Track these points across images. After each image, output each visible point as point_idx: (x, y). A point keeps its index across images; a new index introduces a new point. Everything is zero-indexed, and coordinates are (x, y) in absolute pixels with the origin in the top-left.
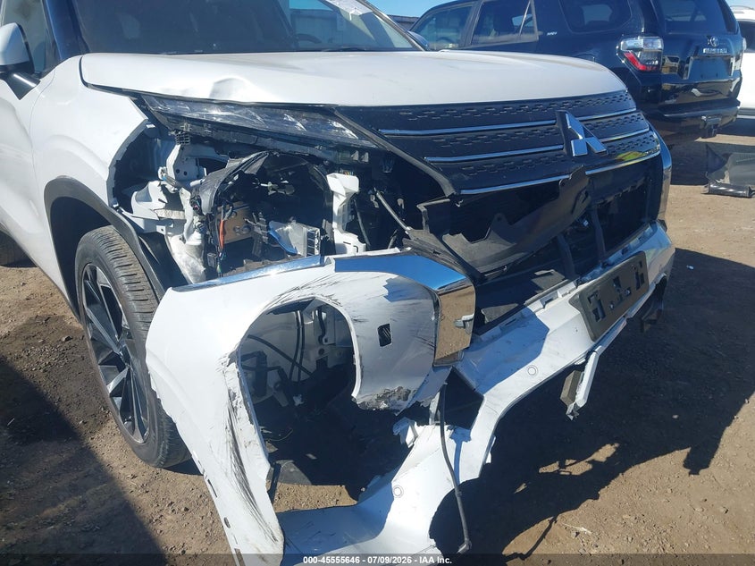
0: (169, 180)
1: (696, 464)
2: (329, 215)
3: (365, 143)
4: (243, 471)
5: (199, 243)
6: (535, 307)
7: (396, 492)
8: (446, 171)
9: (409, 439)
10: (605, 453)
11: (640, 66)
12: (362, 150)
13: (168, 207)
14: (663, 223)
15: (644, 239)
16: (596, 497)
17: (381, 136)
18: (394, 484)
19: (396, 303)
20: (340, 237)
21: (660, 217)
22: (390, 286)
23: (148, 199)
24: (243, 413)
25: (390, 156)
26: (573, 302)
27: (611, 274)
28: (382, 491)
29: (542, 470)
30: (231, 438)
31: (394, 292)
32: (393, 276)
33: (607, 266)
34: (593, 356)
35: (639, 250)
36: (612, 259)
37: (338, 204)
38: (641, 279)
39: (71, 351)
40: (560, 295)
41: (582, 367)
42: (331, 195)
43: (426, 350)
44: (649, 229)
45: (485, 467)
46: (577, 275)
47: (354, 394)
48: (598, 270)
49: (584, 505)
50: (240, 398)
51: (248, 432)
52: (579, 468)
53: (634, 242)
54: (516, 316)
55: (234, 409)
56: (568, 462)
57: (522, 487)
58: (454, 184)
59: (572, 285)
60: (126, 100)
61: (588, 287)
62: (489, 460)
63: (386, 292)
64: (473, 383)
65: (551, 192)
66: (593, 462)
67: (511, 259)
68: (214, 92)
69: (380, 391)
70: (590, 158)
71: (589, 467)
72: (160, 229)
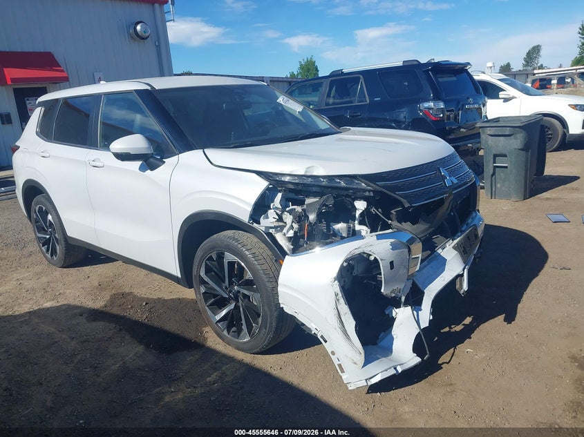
0: (277, 208)
1: (510, 319)
2: (354, 218)
3: (369, 188)
4: (344, 326)
5: (292, 235)
6: (440, 251)
7: (395, 337)
8: (405, 197)
9: (394, 314)
10: (468, 320)
11: (433, 118)
12: (369, 191)
13: (278, 221)
14: (478, 211)
15: (473, 219)
16: (470, 338)
17: (378, 185)
18: (393, 333)
19: (396, 251)
20: (358, 227)
21: (477, 208)
22: (392, 244)
23: (267, 217)
24: (342, 301)
25: (381, 192)
26: (454, 248)
27: (466, 235)
28: (388, 337)
29: (442, 331)
30: (337, 313)
31: (394, 247)
32: (393, 240)
33: (462, 232)
34: (466, 270)
35: (473, 223)
36: (463, 229)
37: (358, 214)
38: (476, 236)
39: (154, 309)
40: (447, 246)
41: (462, 275)
42: (355, 209)
43: (406, 271)
44: (474, 214)
45: (430, 321)
46: (452, 236)
47: (382, 291)
48: (459, 234)
49: (466, 342)
50: (340, 295)
51: (345, 309)
52: (459, 328)
53: (470, 221)
54: (433, 255)
55: (338, 300)
56: (452, 326)
57: (436, 339)
58: (409, 202)
59: (451, 241)
60: (254, 175)
61: (459, 241)
62: (431, 318)
63: (391, 247)
64: (420, 286)
65: (442, 202)
66: (463, 325)
67: (429, 231)
68: (306, 172)
69: (391, 289)
70: (454, 187)
71: (463, 327)
72: (271, 231)
